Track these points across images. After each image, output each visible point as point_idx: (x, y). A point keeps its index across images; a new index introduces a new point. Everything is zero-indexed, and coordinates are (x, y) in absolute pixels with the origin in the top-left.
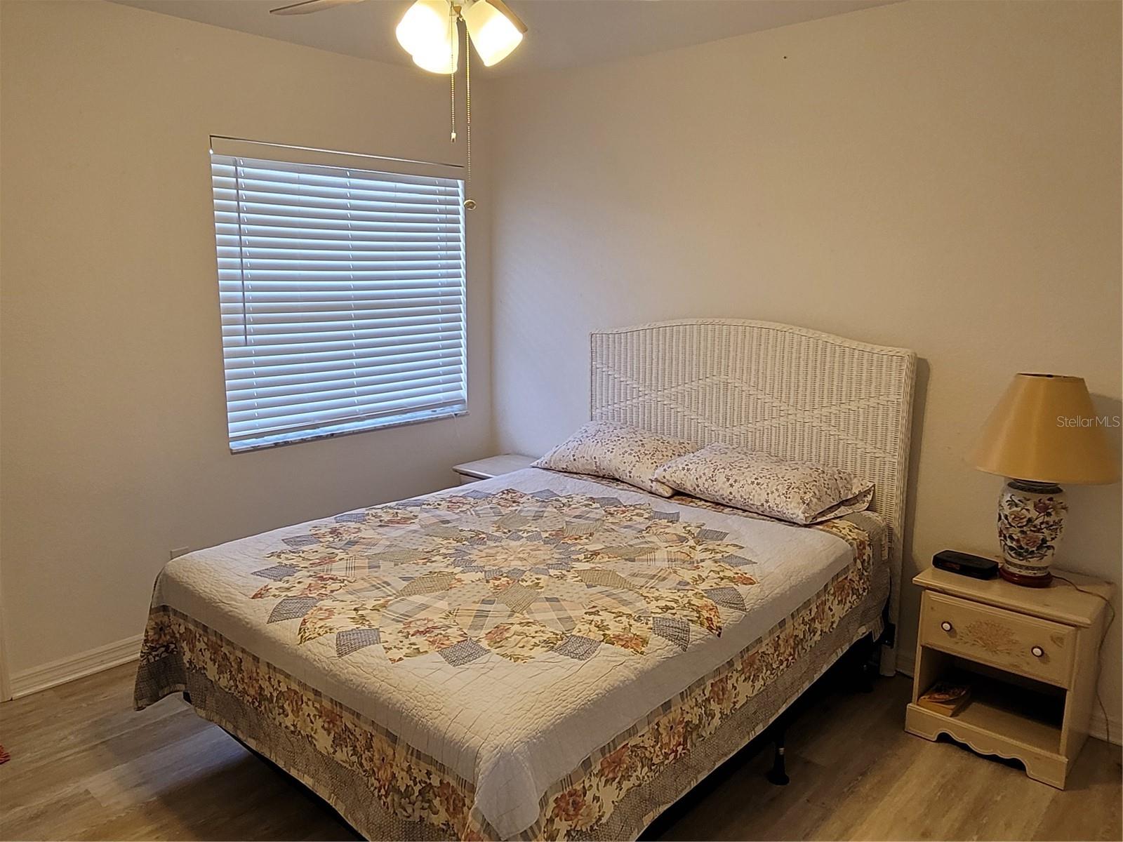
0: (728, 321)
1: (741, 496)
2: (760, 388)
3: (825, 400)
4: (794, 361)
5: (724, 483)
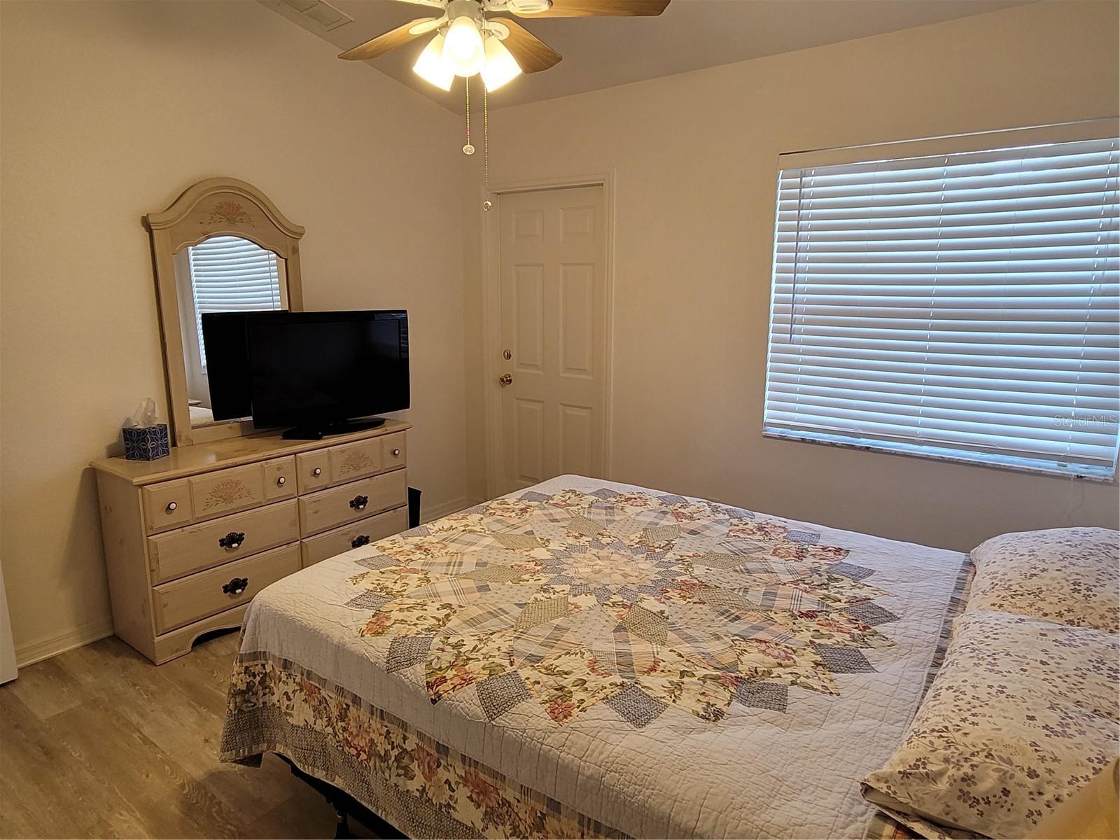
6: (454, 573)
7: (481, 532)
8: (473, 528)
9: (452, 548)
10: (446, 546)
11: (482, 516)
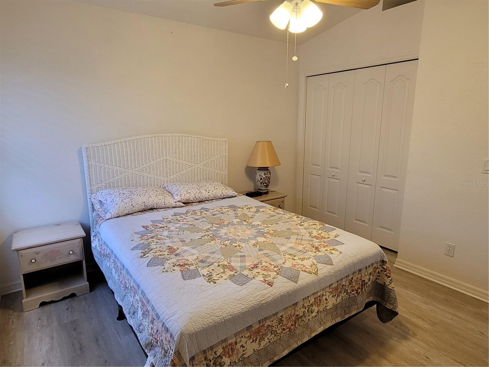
0: (165, 135)
1: (213, 195)
2: (181, 159)
3: (204, 159)
4: (192, 147)
5: (206, 193)
6: (299, 236)
7: (286, 254)
8: (290, 257)
9: (300, 247)
10: (304, 248)
11: (283, 265)
